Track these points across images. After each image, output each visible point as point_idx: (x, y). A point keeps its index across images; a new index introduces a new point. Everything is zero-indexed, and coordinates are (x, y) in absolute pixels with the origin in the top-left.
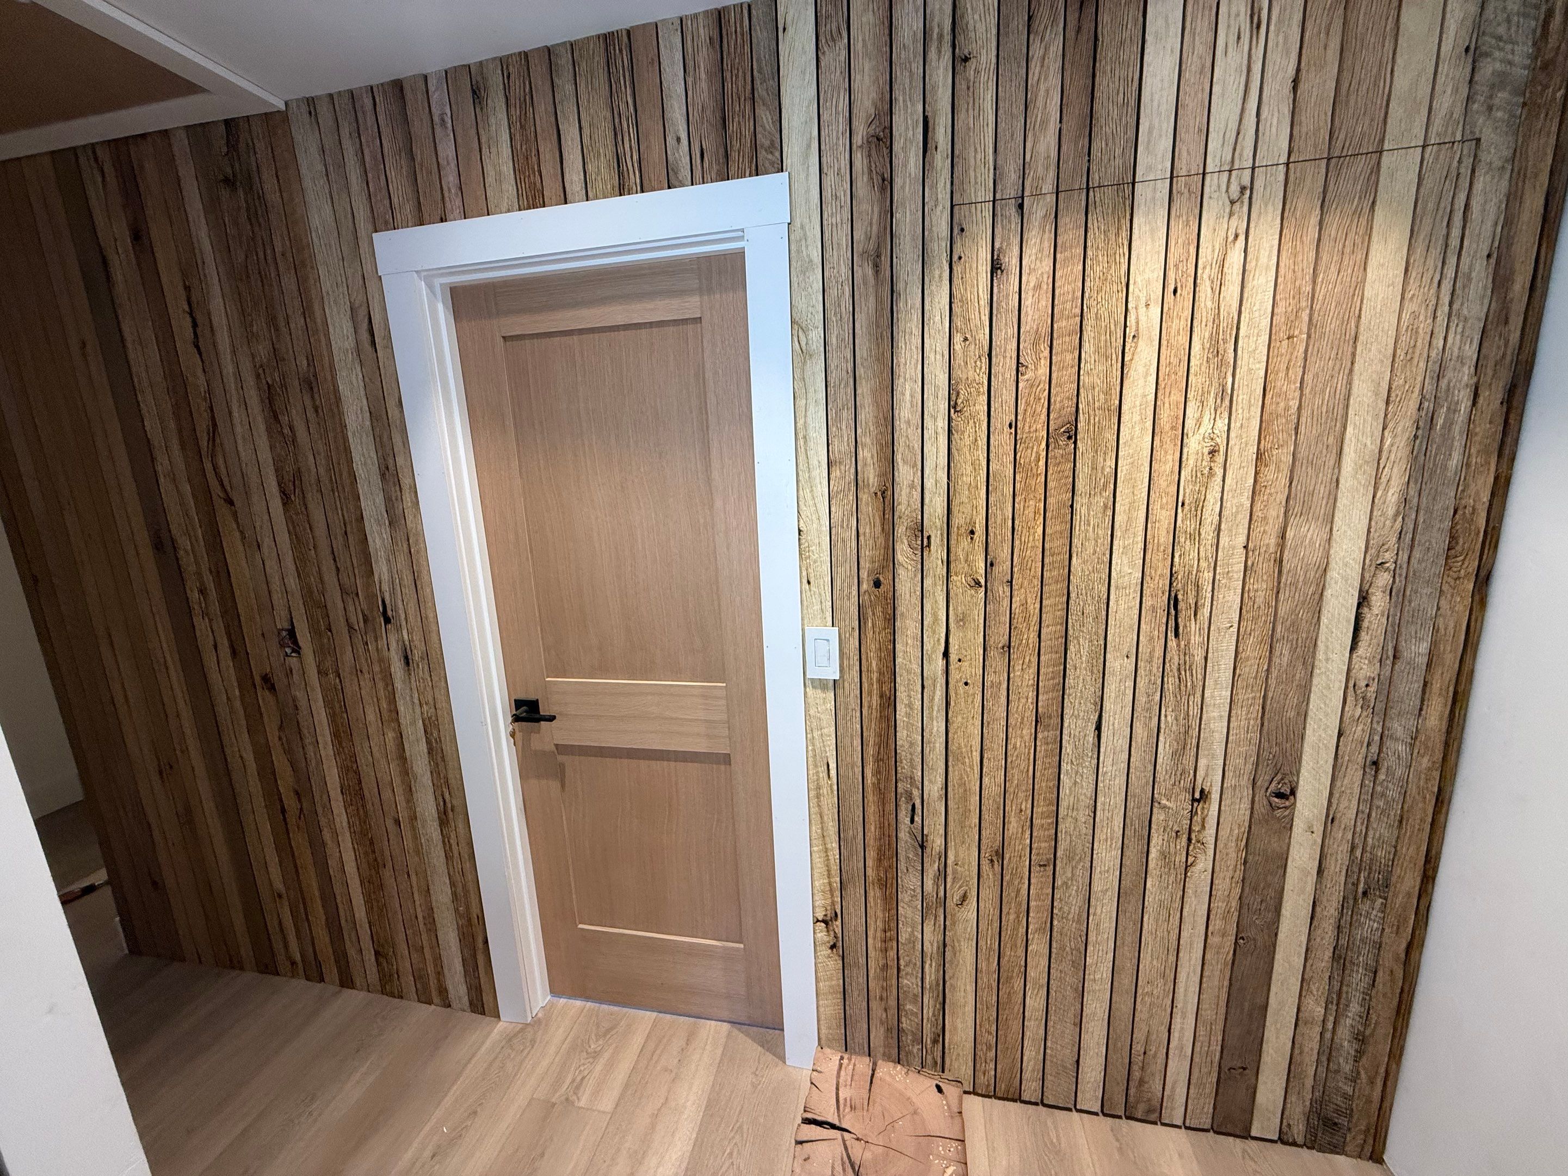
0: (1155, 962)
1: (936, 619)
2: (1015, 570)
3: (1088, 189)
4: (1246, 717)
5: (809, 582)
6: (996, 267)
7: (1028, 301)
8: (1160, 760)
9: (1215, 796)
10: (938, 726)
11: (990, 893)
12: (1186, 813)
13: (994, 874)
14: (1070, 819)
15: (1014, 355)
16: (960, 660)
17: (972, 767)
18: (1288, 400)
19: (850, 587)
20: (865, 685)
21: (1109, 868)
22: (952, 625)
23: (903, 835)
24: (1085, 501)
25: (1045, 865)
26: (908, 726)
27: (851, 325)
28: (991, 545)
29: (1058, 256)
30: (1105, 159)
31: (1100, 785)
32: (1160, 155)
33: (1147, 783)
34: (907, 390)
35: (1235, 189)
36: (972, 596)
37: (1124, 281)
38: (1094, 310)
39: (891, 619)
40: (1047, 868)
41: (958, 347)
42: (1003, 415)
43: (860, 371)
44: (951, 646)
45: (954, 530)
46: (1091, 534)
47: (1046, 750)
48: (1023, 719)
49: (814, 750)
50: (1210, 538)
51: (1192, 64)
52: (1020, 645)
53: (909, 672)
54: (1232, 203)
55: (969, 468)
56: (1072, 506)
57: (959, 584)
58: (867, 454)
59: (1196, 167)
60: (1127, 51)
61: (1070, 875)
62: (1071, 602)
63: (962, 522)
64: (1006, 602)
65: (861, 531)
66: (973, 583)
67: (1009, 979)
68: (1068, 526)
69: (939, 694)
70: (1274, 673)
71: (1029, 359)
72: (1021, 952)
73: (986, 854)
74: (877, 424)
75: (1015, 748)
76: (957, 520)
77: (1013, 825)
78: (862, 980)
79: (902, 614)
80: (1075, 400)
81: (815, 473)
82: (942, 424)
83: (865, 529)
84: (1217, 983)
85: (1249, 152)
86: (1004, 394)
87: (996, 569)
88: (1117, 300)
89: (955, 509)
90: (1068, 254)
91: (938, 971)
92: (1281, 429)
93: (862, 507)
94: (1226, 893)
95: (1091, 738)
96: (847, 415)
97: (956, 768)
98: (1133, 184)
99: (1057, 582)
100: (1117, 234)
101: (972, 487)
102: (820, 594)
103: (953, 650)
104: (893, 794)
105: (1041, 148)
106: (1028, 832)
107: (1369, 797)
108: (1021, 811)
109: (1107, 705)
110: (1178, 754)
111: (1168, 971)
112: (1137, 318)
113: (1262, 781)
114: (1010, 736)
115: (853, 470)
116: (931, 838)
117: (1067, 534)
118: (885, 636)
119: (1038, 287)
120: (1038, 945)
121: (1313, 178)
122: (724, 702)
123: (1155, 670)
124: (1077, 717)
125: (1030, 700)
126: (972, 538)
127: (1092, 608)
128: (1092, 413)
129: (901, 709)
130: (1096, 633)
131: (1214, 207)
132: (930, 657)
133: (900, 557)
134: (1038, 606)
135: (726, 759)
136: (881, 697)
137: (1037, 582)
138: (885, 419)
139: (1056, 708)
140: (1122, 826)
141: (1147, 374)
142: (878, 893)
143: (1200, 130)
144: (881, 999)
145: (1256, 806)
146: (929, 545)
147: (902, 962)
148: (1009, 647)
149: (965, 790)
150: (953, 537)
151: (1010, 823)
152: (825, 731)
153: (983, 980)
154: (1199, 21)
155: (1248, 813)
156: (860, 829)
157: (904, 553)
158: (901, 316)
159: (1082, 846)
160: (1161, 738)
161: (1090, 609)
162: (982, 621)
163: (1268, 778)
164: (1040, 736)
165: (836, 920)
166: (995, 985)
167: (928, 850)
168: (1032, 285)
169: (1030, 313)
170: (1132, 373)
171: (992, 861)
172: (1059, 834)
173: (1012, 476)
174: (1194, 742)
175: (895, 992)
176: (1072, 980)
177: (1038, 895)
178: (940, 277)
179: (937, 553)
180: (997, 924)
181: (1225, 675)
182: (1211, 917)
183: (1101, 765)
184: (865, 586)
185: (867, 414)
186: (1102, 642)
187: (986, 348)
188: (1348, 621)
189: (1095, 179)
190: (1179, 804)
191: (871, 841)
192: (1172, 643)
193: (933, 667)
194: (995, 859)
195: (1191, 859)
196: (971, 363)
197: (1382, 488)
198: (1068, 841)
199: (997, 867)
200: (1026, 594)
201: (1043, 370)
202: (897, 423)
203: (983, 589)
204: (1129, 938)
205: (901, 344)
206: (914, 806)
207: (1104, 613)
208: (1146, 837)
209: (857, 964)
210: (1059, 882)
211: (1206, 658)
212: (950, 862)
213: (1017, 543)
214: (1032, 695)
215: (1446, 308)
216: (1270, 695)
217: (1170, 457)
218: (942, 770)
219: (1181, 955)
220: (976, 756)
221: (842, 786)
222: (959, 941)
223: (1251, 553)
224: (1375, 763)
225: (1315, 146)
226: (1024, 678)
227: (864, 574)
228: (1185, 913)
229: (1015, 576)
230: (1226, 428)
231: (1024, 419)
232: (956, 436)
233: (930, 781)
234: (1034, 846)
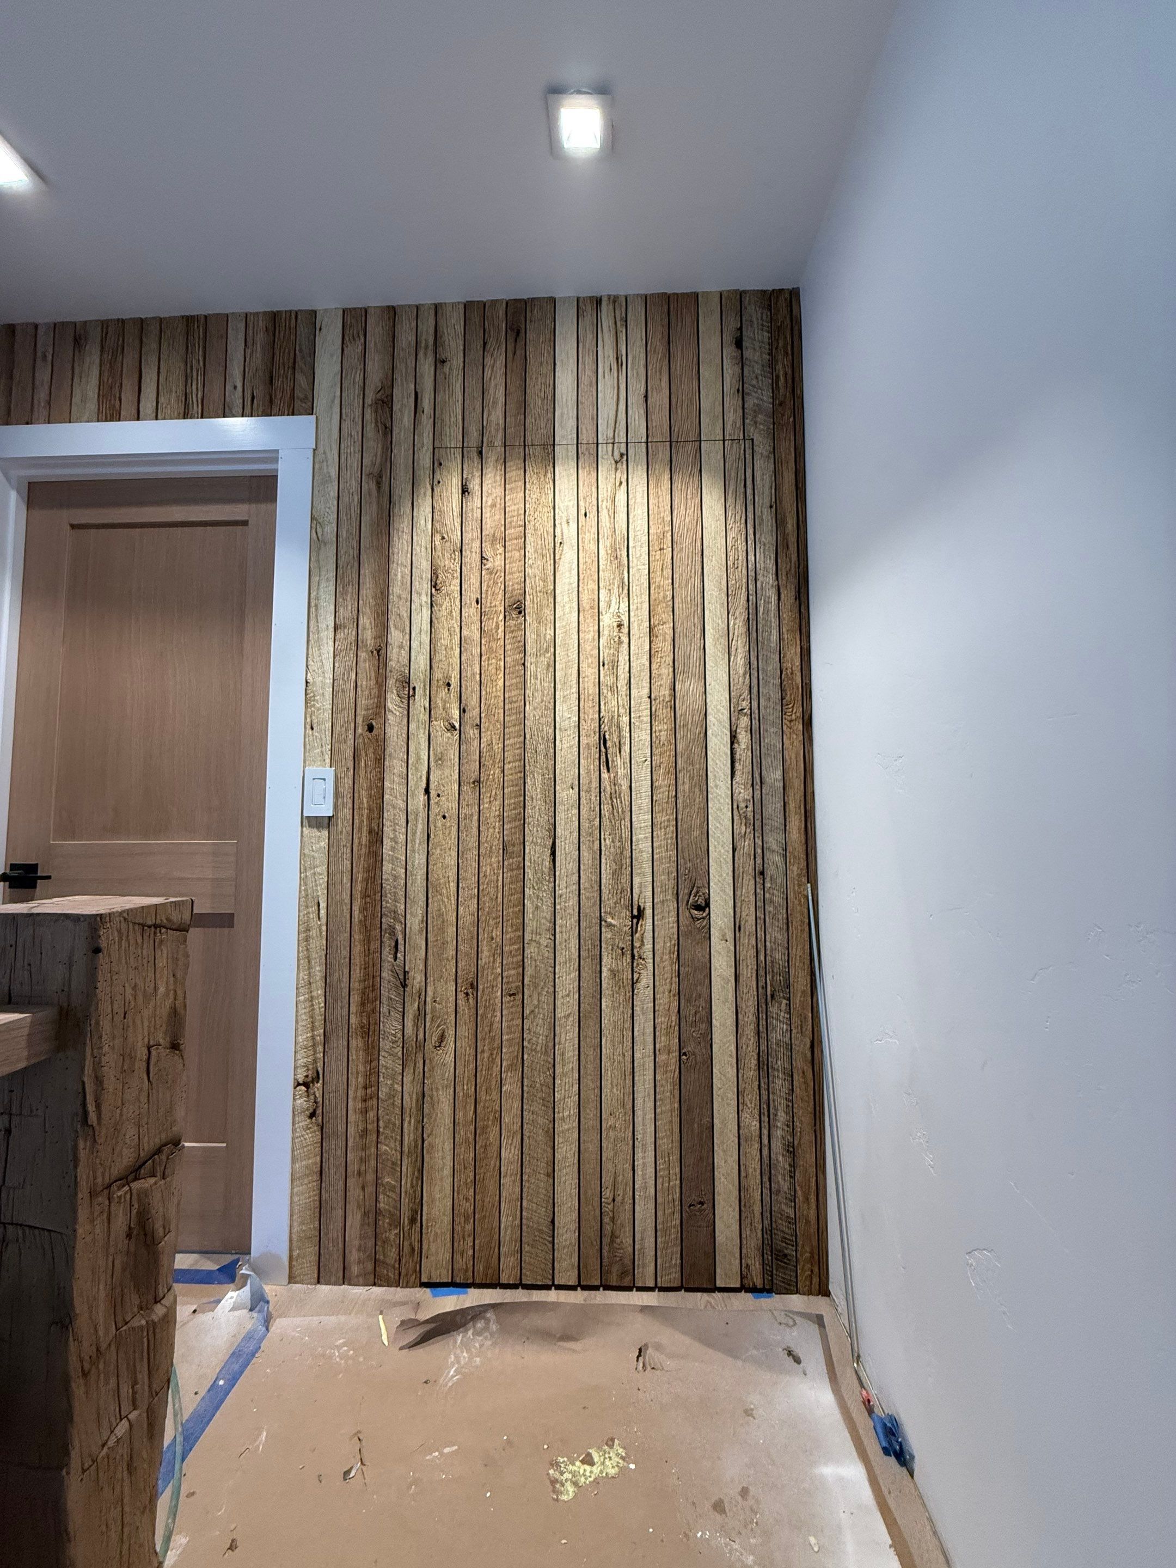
0: (615, 1090)
1: (418, 758)
2: (483, 715)
3: (525, 446)
4: (665, 837)
5: (312, 728)
6: (465, 490)
7: (487, 514)
8: (603, 881)
9: (648, 912)
10: (419, 859)
11: (466, 1031)
12: (628, 930)
13: (470, 1009)
14: (534, 944)
15: (478, 551)
16: (439, 796)
17: (449, 898)
19: (347, 731)
20: (356, 821)
21: (570, 992)
22: (432, 764)
23: (387, 974)
24: (533, 660)
25: (514, 995)
26: (393, 859)
27: (358, 523)
28: (463, 695)
29: (507, 486)
30: (535, 428)
31: (558, 907)
32: (569, 430)
33: (596, 903)
35: (617, 456)
36: (449, 738)
37: (551, 505)
38: (532, 523)
39: (380, 760)
40: (517, 998)
41: (437, 543)
42: (471, 594)
44: (432, 783)
45: (434, 683)
46: (539, 686)
47: (512, 877)
48: (491, 848)
49: (306, 889)
50: (624, 689)
51: (584, 380)
52: (488, 779)
53: (394, 807)
54: (616, 462)
55: (446, 634)
56: (524, 664)
57: (438, 728)
58: (367, 621)
59: (592, 440)
60: (545, 368)
61: (536, 1003)
62: (527, 742)
63: (441, 676)
64: (476, 743)
65: (359, 684)
66: (449, 727)
67: (485, 1127)
68: (522, 680)
69: (421, 826)
70: (680, 800)
71: (489, 555)
72: (495, 1095)
73: (462, 988)
74: (375, 598)
75: (485, 876)
76: (438, 675)
77: (486, 955)
78: (341, 1153)
79: (390, 755)
80: (523, 585)
81: (324, 634)
82: (425, 599)
83: (363, 682)
84: (668, 1106)
85: (623, 434)
86: (472, 580)
87: (467, 715)
88: (548, 518)
89: (436, 666)
90: (513, 485)
91: (417, 1129)
92: (663, 612)
93: (361, 663)
94: (667, 1007)
95: (547, 863)
96: (352, 590)
97: (435, 899)
98: (554, 445)
99: (514, 725)
100: (545, 476)
101: (448, 649)
102: (321, 738)
103: (432, 786)
104: (378, 931)
105: (493, 418)
106: (499, 961)
107: (761, 904)
108: (492, 938)
109: (559, 831)
110: (616, 874)
112: (562, 530)
113: (683, 892)
114: (481, 865)
115: (354, 633)
116: (412, 974)
117: (522, 686)
118: (375, 775)
119: (494, 505)
120: (511, 1083)
121: (663, 453)
123: (593, 798)
124: (536, 844)
125: (497, 830)
126: (449, 690)
127: (542, 746)
128: (535, 595)
129: (387, 843)
130: (550, 771)
131: (605, 464)
132: (413, 792)
133: (390, 705)
134: (501, 745)
136: (370, 832)
137: (500, 726)
138: (382, 594)
139: (519, 835)
140: (577, 947)
141: (570, 569)
142: (361, 1043)
143: (593, 418)
144: (359, 1174)
145: (681, 918)
146: (414, 695)
147: (382, 1123)
148: (479, 782)
149: (443, 922)
150: (434, 688)
151: (482, 952)
152: (318, 870)
153: (461, 1133)
154: (587, 358)
155: (675, 926)
157: (393, 701)
158: (396, 518)
159: (544, 970)
160: (603, 860)
161: (541, 747)
162: (457, 760)
163: (686, 891)
164: (506, 863)
165: (317, 1083)
166: (472, 1136)
167: (409, 988)
168: (489, 503)
169: (488, 522)
170: (561, 567)
171: (467, 994)
172: (526, 960)
173: (479, 640)
174: (628, 861)
175: (374, 1163)
176: (543, 1122)
177: (509, 1028)
178: (425, 494)
179: (420, 702)
180: (473, 1065)
181: (646, 802)
182: (657, 1034)
183: (557, 888)
184: (360, 731)
185: (368, 589)
186: (552, 776)
187: (459, 545)
188: (726, 754)
189: (529, 441)
190: (620, 920)
191: (356, 984)
192: (605, 775)
193: (416, 803)
194: (470, 992)
195: (636, 976)
196: (447, 555)
197: (733, 653)
198: (533, 967)
199: (472, 1001)
200: (492, 735)
201: (499, 563)
202: (391, 597)
203: (458, 732)
204: (591, 1066)
206: (397, 942)
207: (552, 751)
208: (598, 956)
209: (335, 1133)
210: (527, 1011)
211: (631, 788)
212: (429, 998)
213: (483, 693)
214: (499, 824)
215: (752, 537)
216: (680, 817)
217: (591, 629)
218: (422, 903)
219: (636, 1079)
220: (453, 885)
221: (331, 927)
222: (437, 1090)
223: (653, 702)
224: (762, 873)
225: (662, 434)
226: (492, 810)
227: (360, 720)
228: (635, 1033)
229: (482, 720)
230: (627, 609)
231: (487, 598)
232: (435, 608)
233: (412, 914)
234: (505, 974)
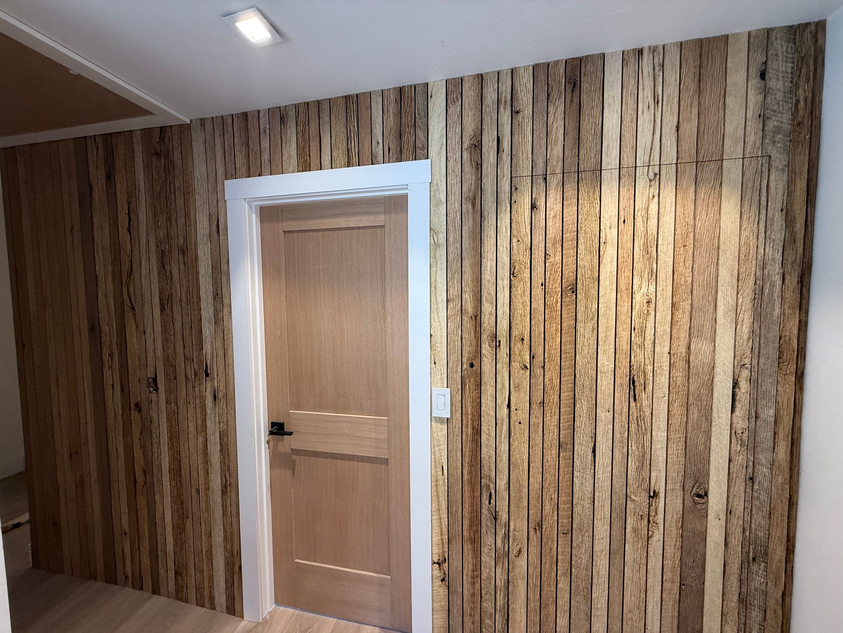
0: (633, 598)
1: (503, 386)
2: (546, 360)
3: (578, 172)
4: (677, 448)
5: (435, 363)
6: (533, 207)
7: (550, 223)
8: (629, 472)
9: (662, 495)
10: (504, 447)
11: (534, 550)
12: (646, 504)
13: (537, 538)
14: (579, 505)
15: (544, 249)
16: (516, 410)
17: (523, 472)
18: (685, 277)
19: (457, 366)
20: (464, 421)
21: (603, 537)
22: (512, 389)
23: (485, 511)
24: (582, 325)
25: (566, 533)
26: (488, 446)
27: (460, 232)
28: (533, 347)
29: (565, 203)
30: (586, 158)
31: (596, 485)
32: (613, 157)
33: (623, 485)
34: (488, 265)
35: (651, 175)
36: (523, 374)
37: (598, 215)
38: (583, 229)
39: (479, 385)
40: (567, 535)
41: (514, 245)
42: (538, 280)
43: (465, 254)
44: (512, 401)
45: (513, 338)
46: (586, 343)
47: (565, 464)
48: (551, 445)
49: (435, 458)
50: (650, 347)
51: (627, 118)
52: (549, 402)
53: (488, 415)
54: (651, 181)
55: (521, 306)
56: (575, 328)
57: (516, 367)
58: (467, 296)
59: (631, 163)
60: (595, 111)
61: (580, 540)
62: (577, 379)
63: (517, 333)
64: (541, 378)
65: (463, 337)
66: (523, 367)
67: (547, 605)
68: (574, 338)
69: (505, 428)
70: (690, 425)
71: (551, 252)
72: (553, 588)
73: (532, 525)
74: (473, 282)
75: (547, 461)
76: (515, 333)
77: (547, 508)
78: (460, 602)
79: (485, 383)
80: (575, 273)
81: (440, 305)
82: (506, 282)
83: (466, 336)
84: (670, 614)
85: (657, 158)
86: (539, 269)
87: (535, 360)
88: (595, 224)
89: (513, 327)
90: (569, 202)
91: (504, 598)
92: (683, 293)
93: (464, 324)
94: (672, 555)
95: (590, 458)
96: (457, 276)
97: (515, 472)
98: (601, 170)
99: (568, 368)
100: (594, 194)
101: (523, 316)
102: (441, 370)
103: (512, 403)
104: (479, 486)
105: (555, 152)
106: (556, 513)
107: (750, 499)
108: (552, 499)
109: (598, 439)
110: (639, 469)
111: (641, 605)
112: (606, 234)
113: (689, 485)
114: (544, 454)
115: (460, 305)
116: (500, 513)
117: (573, 342)
118: (475, 394)
119: (555, 217)
120: (564, 584)
121: (689, 171)
122: (386, 428)
123: (624, 419)
124: (582, 444)
125: (555, 434)
126: (522, 343)
128: (584, 279)
129: (484, 436)
130: (591, 397)
131: (641, 183)
132: (500, 407)
133: (484, 351)
134: (558, 381)
135: (386, 461)
136: (473, 428)
137: (558, 368)
138: (477, 279)
139: (570, 439)
140: (610, 511)
141: (612, 262)
142: (470, 547)
143: (632, 147)
144: (471, 615)
145: (686, 501)
146: (500, 346)
147: (483, 592)
148: (543, 403)
149: (520, 485)
150: (513, 341)
151: (545, 506)
152: (442, 447)
153: (532, 605)
154: (629, 100)
155: (681, 506)
156: (460, 506)
157: (486, 350)
158: (486, 228)
159: (586, 522)
160: (630, 459)
161: (587, 384)
162: (528, 388)
163: (691, 485)
164: (561, 455)
165: (445, 563)
166: (538, 609)
167: (498, 521)
168: (552, 216)
169: (551, 229)
170: (604, 260)
171: (535, 529)
172: (574, 515)
173: (543, 311)
174: (648, 462)
175: (479, 611)
176: (584, 608)
177: (562, 552)
178: (505, 210)
179: (504, 350)
180: (539, 570)
181: (663, 424)
182: (664, 570)
183: (596, 474)
184: (465, 367)
185: (468, 276)
186: (594, 403)
187: (529, 246)
188: (728, 395)
189: (581, 168)
190: (641, 499)
191: (466, 514)
192: (633, 404)
193: (501, 413)
194: (537, 528)
195: (650, 533)
196: (521, 252)
197: (740, 324)
198: (579, 519)
199: (539, 534)
200: (552, 374)
201: (558, 258)
202: (483, 281)
203: (529, 370)
204: (617, 582)
205: (486, 242)
206: (491, 494)
207: (595, 386)
208: (624, 518)
209: (456, 591)
210: (574, 544)
211: (652, 414)
212: (511, 529)
213: (547, 346)
214: (556, 431)
215: (763, 235)
216: (689, 436)
217: (626, 304)
218: (506, 473)
219: (648, 594)
220: (526, 464)
221: (450, 480)
222: (517, 580)
223: (672, 357)
224: (752, 479)
225: (690, 156)
226: (552, 421)
227: (464, 360)
228: (648, 567)
229: (546, 364)
230: (655, 290)
231: (549, 282)
232: (513, 289)
233: (500, 479)
234: (560, 521)
